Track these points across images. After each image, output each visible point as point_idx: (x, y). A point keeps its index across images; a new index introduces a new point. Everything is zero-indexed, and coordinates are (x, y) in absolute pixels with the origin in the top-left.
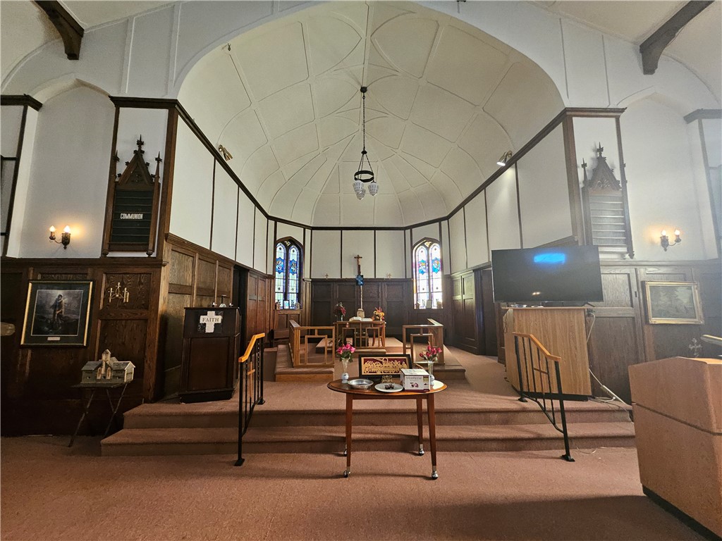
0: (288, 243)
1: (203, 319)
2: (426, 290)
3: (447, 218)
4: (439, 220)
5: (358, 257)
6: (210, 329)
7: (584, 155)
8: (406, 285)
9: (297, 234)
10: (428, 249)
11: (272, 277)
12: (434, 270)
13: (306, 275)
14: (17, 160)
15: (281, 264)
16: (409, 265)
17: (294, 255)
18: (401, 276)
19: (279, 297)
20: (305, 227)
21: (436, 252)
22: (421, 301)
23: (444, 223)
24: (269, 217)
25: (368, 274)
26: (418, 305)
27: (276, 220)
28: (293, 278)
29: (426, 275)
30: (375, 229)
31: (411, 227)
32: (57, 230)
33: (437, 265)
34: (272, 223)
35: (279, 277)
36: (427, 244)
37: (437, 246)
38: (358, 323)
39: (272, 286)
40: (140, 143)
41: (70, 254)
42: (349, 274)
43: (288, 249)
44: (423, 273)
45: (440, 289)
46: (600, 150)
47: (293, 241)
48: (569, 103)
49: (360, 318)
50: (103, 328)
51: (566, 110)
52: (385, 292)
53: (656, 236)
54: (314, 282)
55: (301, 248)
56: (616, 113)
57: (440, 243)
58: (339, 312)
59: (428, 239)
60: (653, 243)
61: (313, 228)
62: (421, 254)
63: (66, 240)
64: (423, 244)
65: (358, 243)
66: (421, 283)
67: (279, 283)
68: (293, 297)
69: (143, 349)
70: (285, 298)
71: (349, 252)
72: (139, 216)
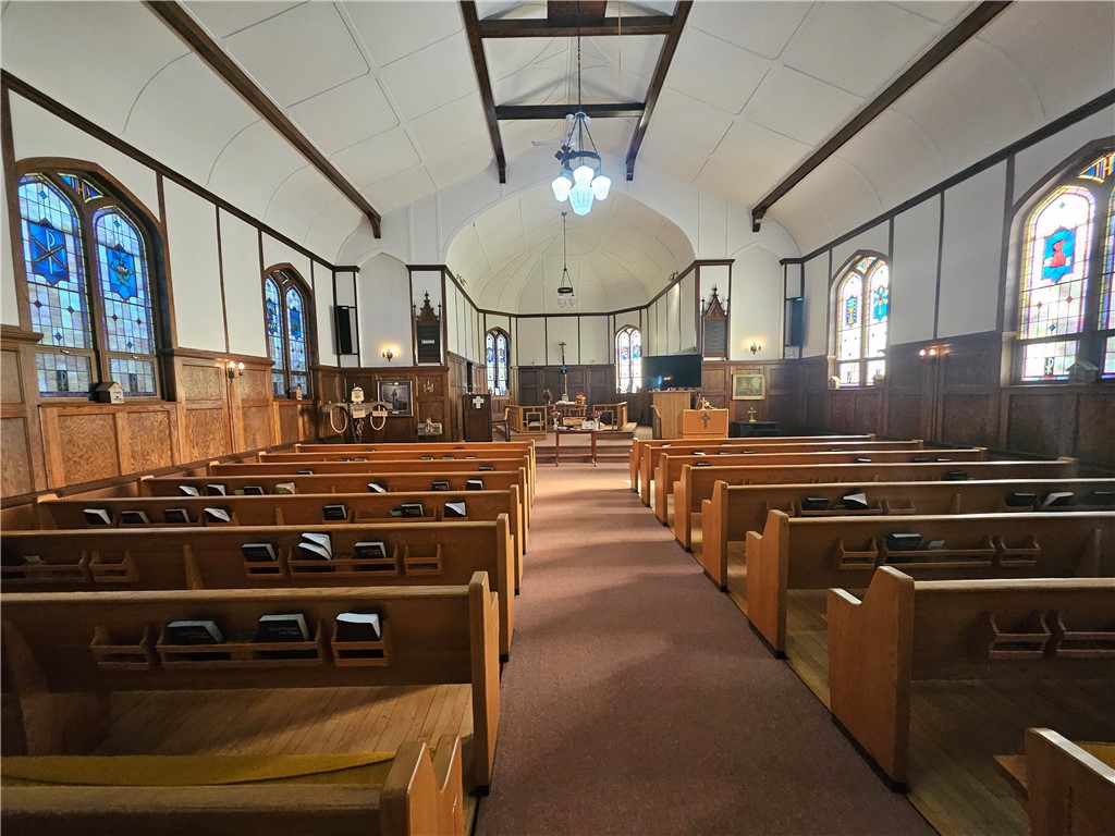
0: (496, 333)
1: (474, 401)
2: (628, 375)
3: (647, 307)
4: (640, 308)
5: (563, 344)
6: (478, 406)
7: (706, 294)
8: (608, 371)
9: (503, 323)
10: (630, 335)
11: (485, 367)
12: (635, 356)
13: (513, 363)
14: (356, 307)
15: (491, 353)
16: (612, 351)
17: (501, 343)
18: (604, 362)
19: (491, 385)
20: (510, 316)
21: (637, 338)
22: (623, 386)
23: (644, 311)
24: (479, 311)
25: (571, 360)
26: (619, 389)
27: (485, 312)
28: (502, 366)
29: (628, 360)
30: (579, 315)
31: (614, 313)
32: (384, 350)
33: (637, 351)
34: (481, 315)
35: (490, 365)
36: (629, 330)
37: (637, 333)
38: (564, 405)
39: (485, 375)
40: (427, 295)
41: (392, 364)
42: (554, 361)
43: (496, 338)
44: (625, 358)
45: (640, 374)
46: (715, 289)
47: (500, 331)
48: (699, 256)
49: (565, 401)
50: (420, 407)
51: (696, 261)
52: (589, 376)
53: (749, 344)
54: (521, 369)
55: (507, 337)
56: (730, 262)
57: (640, 330)
58: (547, 397)
59: (630, 326)
60: (746, 349)
61: (518, 316)
62: (623, 340)
63: (390, 357)
64: (625, 331)
65: (563, 330)
66: (623, 368)
67: (490, 371)
68: (502, 384)
69: (443, 417)
70: (496, 386)
71: (554, 338)
72: (432, 342)
